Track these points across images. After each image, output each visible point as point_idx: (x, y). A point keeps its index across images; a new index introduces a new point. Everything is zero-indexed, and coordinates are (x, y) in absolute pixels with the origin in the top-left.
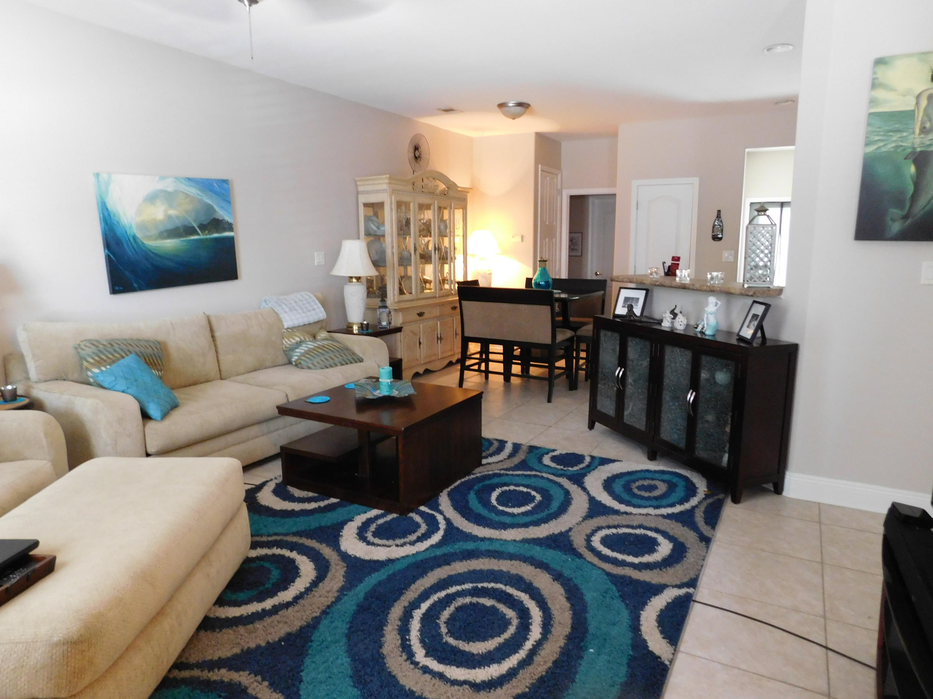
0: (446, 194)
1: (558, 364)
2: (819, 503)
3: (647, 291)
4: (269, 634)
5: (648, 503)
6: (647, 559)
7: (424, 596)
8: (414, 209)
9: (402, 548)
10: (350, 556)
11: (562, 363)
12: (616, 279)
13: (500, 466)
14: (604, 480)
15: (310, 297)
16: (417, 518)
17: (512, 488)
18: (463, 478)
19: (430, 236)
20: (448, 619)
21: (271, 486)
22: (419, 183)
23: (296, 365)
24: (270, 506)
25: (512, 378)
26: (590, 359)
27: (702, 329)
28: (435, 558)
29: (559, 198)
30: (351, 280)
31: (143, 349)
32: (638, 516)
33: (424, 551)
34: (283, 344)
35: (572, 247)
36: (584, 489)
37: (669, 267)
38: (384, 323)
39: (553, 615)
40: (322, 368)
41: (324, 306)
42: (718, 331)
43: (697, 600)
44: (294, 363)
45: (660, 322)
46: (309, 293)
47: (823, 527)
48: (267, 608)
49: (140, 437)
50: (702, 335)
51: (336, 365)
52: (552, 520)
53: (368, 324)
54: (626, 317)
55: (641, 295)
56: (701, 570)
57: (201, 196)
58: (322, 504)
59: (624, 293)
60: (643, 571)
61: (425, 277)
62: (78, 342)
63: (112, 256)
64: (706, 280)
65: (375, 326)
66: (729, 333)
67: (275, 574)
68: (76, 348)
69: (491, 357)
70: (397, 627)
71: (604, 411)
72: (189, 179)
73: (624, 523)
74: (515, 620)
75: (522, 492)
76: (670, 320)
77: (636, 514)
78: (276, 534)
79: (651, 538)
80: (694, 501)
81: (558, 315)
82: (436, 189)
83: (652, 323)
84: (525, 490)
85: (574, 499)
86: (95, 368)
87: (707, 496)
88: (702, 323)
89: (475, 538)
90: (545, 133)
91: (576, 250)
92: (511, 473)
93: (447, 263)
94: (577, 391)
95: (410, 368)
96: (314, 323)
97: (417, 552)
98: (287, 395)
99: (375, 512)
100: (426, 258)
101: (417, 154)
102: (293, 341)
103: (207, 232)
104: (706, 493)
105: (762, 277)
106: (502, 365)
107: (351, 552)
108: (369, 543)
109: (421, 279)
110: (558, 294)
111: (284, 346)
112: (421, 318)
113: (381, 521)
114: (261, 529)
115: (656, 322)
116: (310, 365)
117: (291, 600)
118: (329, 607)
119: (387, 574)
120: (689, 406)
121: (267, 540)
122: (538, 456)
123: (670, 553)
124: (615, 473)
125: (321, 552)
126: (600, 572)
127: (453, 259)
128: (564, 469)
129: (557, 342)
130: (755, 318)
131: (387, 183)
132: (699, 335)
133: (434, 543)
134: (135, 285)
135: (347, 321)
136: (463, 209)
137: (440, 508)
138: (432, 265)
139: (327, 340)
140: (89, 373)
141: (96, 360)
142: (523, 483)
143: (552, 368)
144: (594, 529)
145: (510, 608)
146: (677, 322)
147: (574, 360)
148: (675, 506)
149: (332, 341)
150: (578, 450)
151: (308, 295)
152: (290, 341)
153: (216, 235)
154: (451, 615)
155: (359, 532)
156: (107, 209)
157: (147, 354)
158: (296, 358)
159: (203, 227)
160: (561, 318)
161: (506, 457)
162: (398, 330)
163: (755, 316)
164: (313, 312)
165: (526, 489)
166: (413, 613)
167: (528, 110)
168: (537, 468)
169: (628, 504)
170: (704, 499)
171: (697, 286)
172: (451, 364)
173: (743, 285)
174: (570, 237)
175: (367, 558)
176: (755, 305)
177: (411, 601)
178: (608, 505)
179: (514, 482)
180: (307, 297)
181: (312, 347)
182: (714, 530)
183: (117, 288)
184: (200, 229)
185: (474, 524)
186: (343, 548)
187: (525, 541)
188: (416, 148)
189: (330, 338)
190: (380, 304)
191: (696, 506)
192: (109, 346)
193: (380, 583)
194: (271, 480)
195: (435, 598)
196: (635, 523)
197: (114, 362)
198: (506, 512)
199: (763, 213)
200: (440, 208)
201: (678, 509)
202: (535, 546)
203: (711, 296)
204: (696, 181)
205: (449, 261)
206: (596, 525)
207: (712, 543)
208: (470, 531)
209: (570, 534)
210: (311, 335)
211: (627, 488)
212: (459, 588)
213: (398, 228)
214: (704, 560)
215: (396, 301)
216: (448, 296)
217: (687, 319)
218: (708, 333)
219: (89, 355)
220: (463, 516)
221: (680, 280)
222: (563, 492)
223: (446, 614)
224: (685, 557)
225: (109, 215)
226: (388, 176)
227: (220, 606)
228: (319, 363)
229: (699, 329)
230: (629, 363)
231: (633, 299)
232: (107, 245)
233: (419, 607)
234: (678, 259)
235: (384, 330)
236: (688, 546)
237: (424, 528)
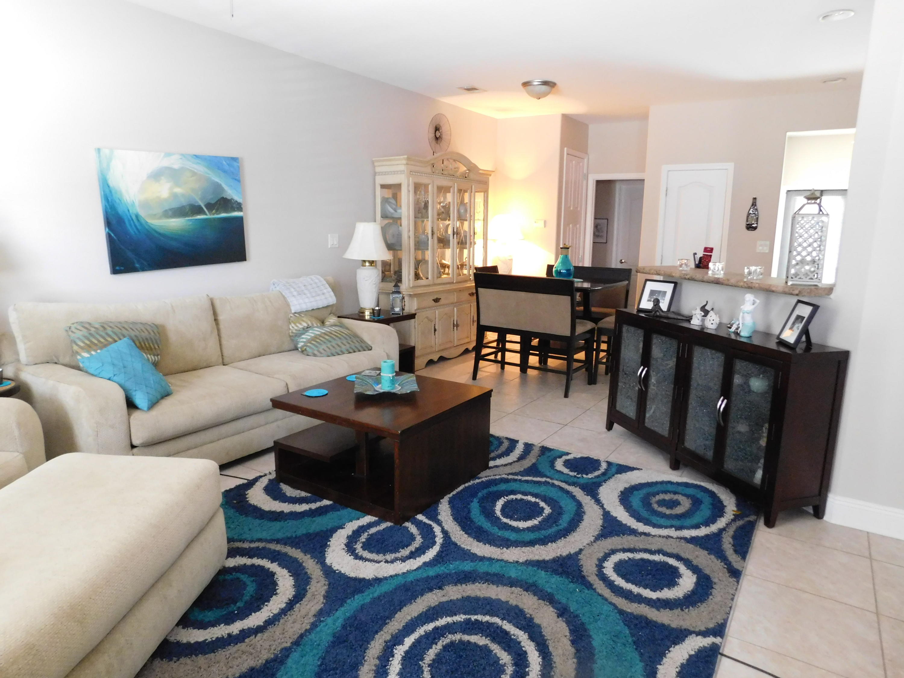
0: (467, 176)
1: (577, 356)
2: (868, 533)
3: (676, 284)
4: (230, 667)
5: (668, 523)
6: (667, 594)
7: (409, 629)
8: (433, 191)
9: (392, 565)
10: (335, 571)
11: (581, 356)
12: (642, 271)
13: (508, 470)
14: (621, 492)
15: (320, 281)
16: (413, 529)
17: (519, 496)
18: (467, 482)
19: (449, 220)
20: (433, 660)
21: (264, 482)
22: (439, 166)
23: (302, 352)
24: (258, 506)
25: (529, 370)
26: (611, 352)
27: (737, 329)
28: (428, 579)
29: (585, 182)
30: (364, 264)
31: (138, 333)
32: (657, 539)
33: (415, 570)
34: (290, 329)
35: (597, 233)
36: (598, 502)
37: (701, 258)
38: (397, 310)
39: (555, 662)
40: (329, 356)
41: (333, 290)
42: (755, 332)
43: (725, 653)
44: (300, 349)
45: (689, 319)
46: (319, 277)
47: (875, 564)
48: (234, 633)
49: (124, 427)
50: (736, 337)
51: (343, 353)
52: (560, 538)
53: (380, 310)
54: (651, 312)
55: (669, 288)
56: (729, 614)
57: (209, 174)
58: (314, 506)
59: (650, 286)
60: (662, 610)
61: (444, 262)
62: (69, 325)
63: (112, 235)
64: (742, 275)
65: (387, 312)
66: (767, 335)
67: (251, 589)
68: (67, 331)
69: (508, 346)
70: (374, 668)
71: (623, 411)
72: (196, 156)
73: (641, 547)
74: (509, 667)
75: (529, 502)
76: (700, 318)
77: (654, 536)
78: (260, 540)
79: (671, 566)
80: (721, 523)
81: (579, 304)
82: (457, 171)
83: (680, 319)
84: (533, 500)
85: (586, 513)
86: (85, 352)
87: (736, 517)
88: (737, 323)
89: (474, 557)
90: (572, 115)
91: (601, 236)
92: (519, 477)
93: (466, 248)
94: (597, 385)
95: (423, 355)
96: (323, 307)
97: (407, 571)
98: (287, 384)
99: (368, 519)
100: (443, 242)
101: (438, 134)
102: (301, 326)
103: (214, 211)
104: (734, 513)
105: (809, 273)
106: (518, 355)
107: (336, 567)
108: (357, 557)
109: (437, 263)
110: (579, 283)
111: (290, 331)
112: (437, 304)
113: (373, 530)
114: (244, 533)
115: (684, 318)
116: (316, 352)
117: (262, 624)
118: (302, 636)
119: (371, 596)
120: (719, 415)
121: (249, 547)
122: (550, 459)
123: (693, 588)
124: (633, 484)
125: (304, 564)
126: (611, 608)
127: (472, 243)
128: (578, 476)
129: (576, 334)
130: (800, 320)
131: (405, 164)
132: (733, 337)
133: (428, 560)
134: (137, 265)
135: (359, 305)
136: (484, 192)
137: (439, 517)
138: (450, 250)
139: (335, 325)
140: (79, 357)
141: (86, 344)
142: (531, 491)
143: (570, 360)
144: (607, 551)
145: (505, 651)
146: (708, 320)
147: (594, 352)
148: (700, 527)
149: (340, 327)
150: (594, 454)
151: (318, 279)
152: (297, 326)
153: (223, 215)
154: (437, 655)
155: (348, 543)
156: (109, 187)
157: (142, 338)
158: (302, 344)
159: (210, 207)
160: (582, 308)
161: (516, 459)
162: (412, 316)
163: (799, 318)
164: (323, 297)
165: (534, 498)
166: (394, 650)
167: (554, 89)
168: (548, 474)
169: (647, 522)
170: (733, 520)
171: (733, 281)
172: (467, 351)
173: (786, 282)
174: (595, 223)
175: (352, 575)
176: (800, 305)
177: (394, 633)
178: (624, 522)
179: (522, 490)
180: (317, 281)
181: (319, 333)
182: (745, 561)
183: (117, 268)
184: (207, 209)
185: (474, 538)
186: (328, 561)
187: (529, 563)
188: (437, 129)
189: (338, 324)
190: (394, 289)
191: (724, 529)
192: (102, 329)
193: (362, 608)
194: (265, 475)
195: (421, 631)
196: (653, 548)
197: (105, 346)
198: (510, 525)
199: (813, 201)
200: (460, 191)
201: (703, 532)
202: (540, 571)
203: (750, 293)
204: (730, 166)
205: (468, 246)
206: (610, 548)
207: (742, 577)
208: (469, 548)
209: (580, 556)
210: (320, 320)
211: (646, 502)
212: (449, 620)
213: (415, 211)
214: (732, 599)
215: (411, 286)
216: (466, 281)
217: (720, 317)
218: (742, 334)
219: (79, 338)
220: (464, 529)
221: (713, 274)
222: (575, 504)
223: (431, 654)
224: (711, 594)
225: (111, 191)
226: (406, 156)
227: (183, 628)
228: (325, 350)
229: (733, 329)
230: (653, 362)
231: (659, 292)
232: (108, 223)
233: (401, 643)
234: (711, 250)
235: (397, 316)
236: (715, 580)
237: (418, 541)
